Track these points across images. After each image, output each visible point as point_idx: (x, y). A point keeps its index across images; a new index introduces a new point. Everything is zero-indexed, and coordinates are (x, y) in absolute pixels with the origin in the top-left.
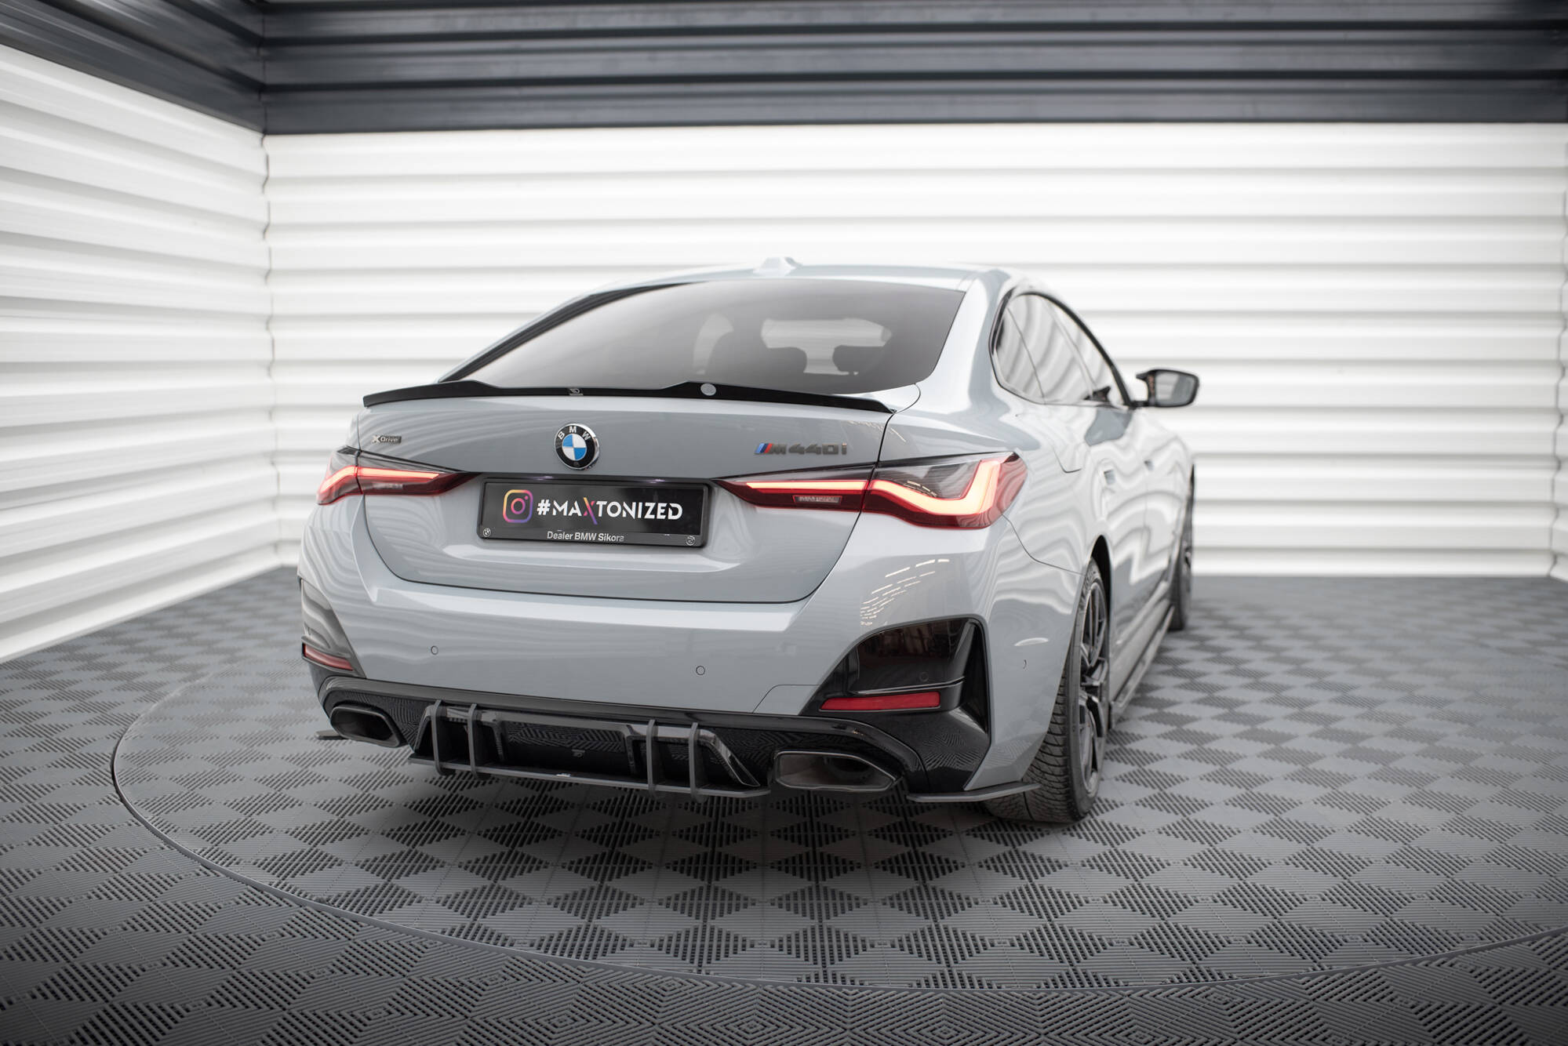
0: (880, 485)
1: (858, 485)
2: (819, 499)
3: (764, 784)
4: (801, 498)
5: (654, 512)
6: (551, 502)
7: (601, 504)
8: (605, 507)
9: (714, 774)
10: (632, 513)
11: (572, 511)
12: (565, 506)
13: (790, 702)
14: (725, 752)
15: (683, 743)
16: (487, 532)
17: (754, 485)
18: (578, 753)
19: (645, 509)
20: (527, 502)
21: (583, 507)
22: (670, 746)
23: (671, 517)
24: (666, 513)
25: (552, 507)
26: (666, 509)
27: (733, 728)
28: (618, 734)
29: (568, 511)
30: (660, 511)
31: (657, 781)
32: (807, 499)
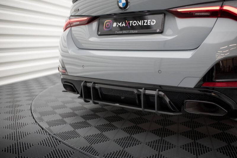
0: (225, 8)
1: (218, 8)
2: (203, 14)
3: (180, 111)
4: (196, 14)
5: (147, 23)
6: (117, 23)
7: (131, 22)
8: (132, 23)
9: (163, 106)
10: (140, 24)
11: (123, 25)
12: (121, 24)
13: (191, 83)
14: (167, 100)
15: (153, 96)
16: (99, 33)
17: (179, 10)
18: (122, 98)
19: (144, 22)
20: (110, 23)
21: (126, 24)
22: (150, 97)
23: (152, 24)
24: (150, 23)
25: (117, 24)
26: (151, 22)
27: (170, 91)
28: (133, 92)
29: (122, 25)
30: (149, 22)
31: (145, 107)
32: (198, 14)
